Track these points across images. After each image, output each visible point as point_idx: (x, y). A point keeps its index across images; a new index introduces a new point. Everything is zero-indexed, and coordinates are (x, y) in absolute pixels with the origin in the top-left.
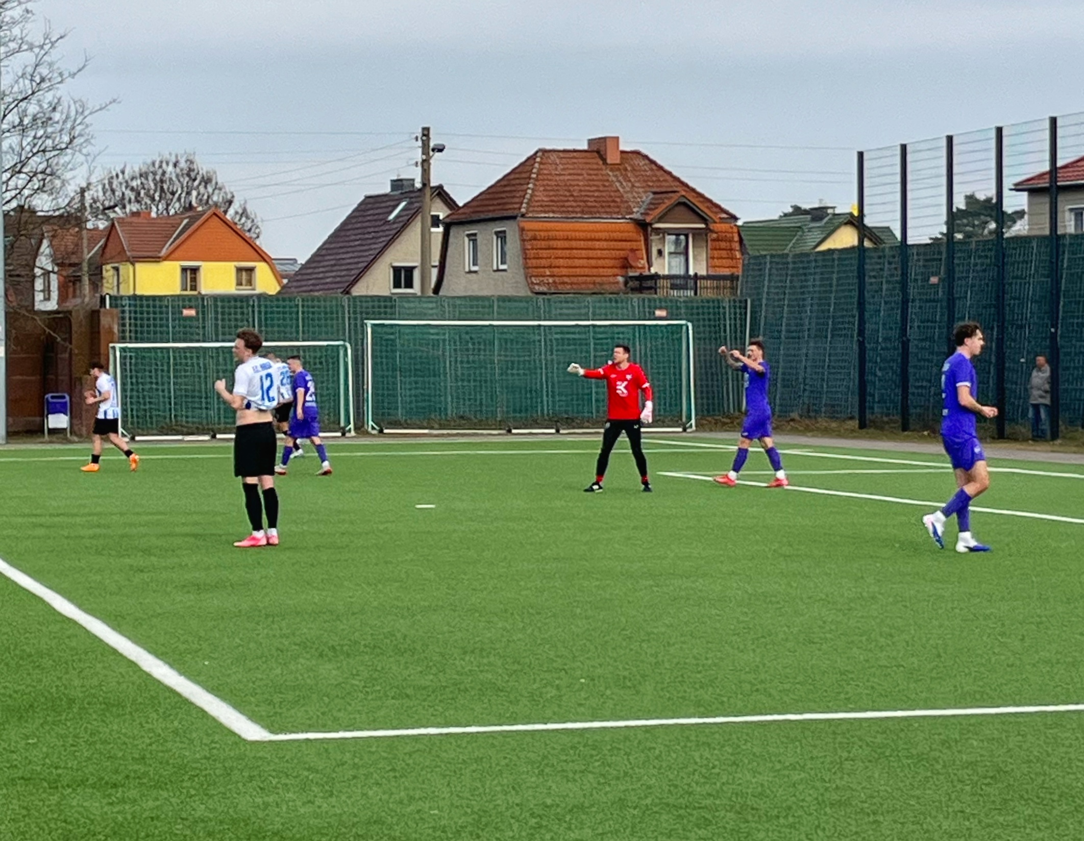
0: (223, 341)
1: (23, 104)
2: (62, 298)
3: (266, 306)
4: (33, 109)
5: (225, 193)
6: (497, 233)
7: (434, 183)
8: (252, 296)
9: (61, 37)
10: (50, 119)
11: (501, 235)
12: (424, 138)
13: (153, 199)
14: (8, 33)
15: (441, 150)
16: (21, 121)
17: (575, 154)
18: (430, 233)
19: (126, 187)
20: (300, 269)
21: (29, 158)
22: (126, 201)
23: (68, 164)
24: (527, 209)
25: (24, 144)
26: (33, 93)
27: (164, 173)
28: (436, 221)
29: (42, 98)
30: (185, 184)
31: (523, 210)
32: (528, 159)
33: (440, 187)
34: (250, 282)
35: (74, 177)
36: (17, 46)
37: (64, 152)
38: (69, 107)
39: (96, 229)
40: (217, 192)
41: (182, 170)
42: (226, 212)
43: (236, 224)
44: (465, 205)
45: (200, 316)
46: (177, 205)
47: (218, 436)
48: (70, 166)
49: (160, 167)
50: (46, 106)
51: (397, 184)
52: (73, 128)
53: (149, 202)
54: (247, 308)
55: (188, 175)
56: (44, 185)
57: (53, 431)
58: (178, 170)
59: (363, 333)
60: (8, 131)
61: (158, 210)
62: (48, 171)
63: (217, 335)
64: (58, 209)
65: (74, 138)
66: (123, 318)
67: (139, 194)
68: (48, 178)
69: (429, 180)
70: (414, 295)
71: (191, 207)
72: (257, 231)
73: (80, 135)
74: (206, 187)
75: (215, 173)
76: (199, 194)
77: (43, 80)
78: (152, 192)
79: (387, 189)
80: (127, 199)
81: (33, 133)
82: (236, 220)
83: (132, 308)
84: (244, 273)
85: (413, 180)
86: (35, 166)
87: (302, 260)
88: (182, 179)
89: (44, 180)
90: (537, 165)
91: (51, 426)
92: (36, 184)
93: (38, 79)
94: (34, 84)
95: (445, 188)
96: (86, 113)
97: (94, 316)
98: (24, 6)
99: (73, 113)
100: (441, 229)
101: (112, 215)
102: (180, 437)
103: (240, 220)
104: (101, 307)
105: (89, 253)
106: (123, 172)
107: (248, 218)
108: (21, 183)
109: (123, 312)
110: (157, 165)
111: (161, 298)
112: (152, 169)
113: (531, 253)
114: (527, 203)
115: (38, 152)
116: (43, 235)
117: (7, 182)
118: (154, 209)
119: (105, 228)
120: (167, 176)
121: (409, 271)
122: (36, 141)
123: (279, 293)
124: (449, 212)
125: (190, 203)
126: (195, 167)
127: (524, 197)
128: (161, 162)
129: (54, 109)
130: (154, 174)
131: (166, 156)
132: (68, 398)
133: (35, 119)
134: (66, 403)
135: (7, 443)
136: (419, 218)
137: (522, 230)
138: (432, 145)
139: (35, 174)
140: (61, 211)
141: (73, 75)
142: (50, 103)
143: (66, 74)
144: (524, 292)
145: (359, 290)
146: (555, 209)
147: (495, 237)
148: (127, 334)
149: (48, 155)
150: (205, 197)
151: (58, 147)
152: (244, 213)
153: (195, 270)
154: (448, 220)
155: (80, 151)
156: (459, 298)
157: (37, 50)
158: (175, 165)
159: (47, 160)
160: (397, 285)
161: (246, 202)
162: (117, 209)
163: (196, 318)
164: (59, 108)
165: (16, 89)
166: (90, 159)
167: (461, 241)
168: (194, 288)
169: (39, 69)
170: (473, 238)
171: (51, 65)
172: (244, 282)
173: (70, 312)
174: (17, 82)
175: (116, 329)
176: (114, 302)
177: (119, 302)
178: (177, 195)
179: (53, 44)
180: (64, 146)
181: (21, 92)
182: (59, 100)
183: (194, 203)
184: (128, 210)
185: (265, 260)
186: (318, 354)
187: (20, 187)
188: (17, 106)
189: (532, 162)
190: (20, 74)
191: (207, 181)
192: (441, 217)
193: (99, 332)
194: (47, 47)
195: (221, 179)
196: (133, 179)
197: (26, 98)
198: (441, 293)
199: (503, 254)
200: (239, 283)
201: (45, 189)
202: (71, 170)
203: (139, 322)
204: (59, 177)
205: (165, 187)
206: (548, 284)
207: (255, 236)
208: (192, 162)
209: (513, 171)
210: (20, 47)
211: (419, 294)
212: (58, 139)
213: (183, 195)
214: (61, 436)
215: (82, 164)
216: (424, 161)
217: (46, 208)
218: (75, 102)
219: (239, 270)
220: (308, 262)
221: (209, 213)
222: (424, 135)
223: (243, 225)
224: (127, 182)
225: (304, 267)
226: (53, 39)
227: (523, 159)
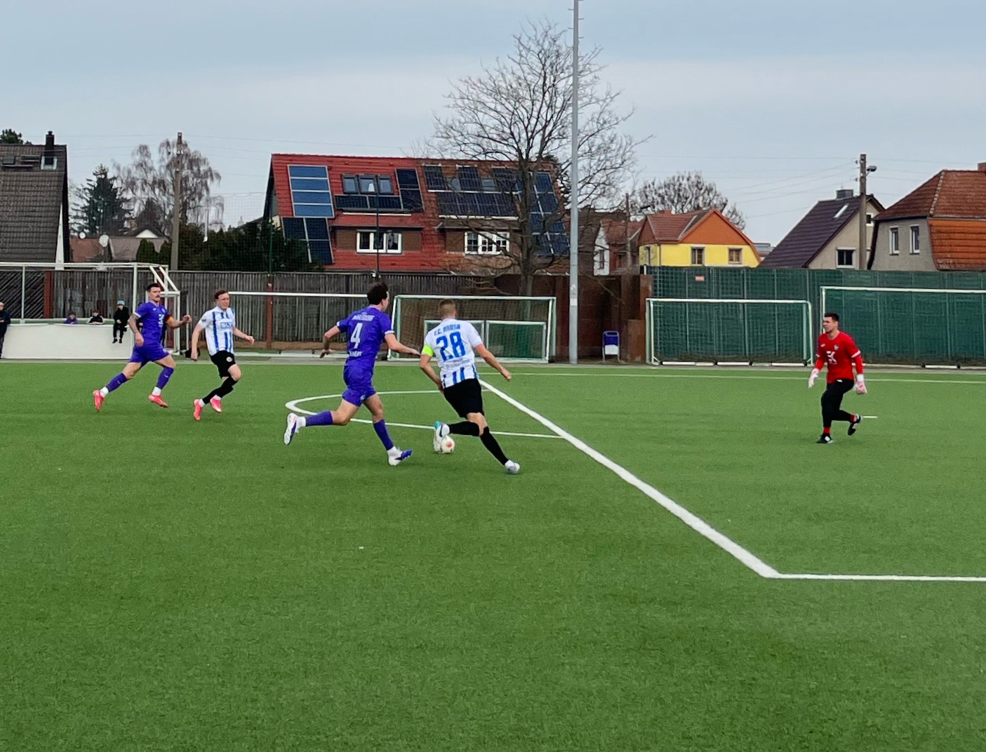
0: (723, 298)
1: (591, 138)
2: (612, 267)
3: (752, 275)
4: (598, 141)
5: (722, 198)
6: (912, 228)
7: (868, 193)
8: (742, 268)
9: (618, 94)
10: (609, 148)
11: (916, 230)
12: (862, 162)
13: (673, 202)
14: (583, 91)
15: (873, 170)
16: (590, 149)
17: (968, 174)
18: (866, 226)
19: (656, 194)
20: (774, 250)
21: (594, 174)
22: (655, 204)
23: (621, 177)
24: (934, 211)
25: (592, 164)
26: (598, 131)
27: (680, 184)
28: (869, 219)
29: (603, 134)
30: (694, 192)
31: (931, 212)
32: (935, 177)
33: (872, 196)
34: (738, 259)
35: (623, 187)
36: (588, 100)
37: (617, 170)
38: (622, 140)
39: (635, 221)
40: (716, 197)
41: (692, 183)
42: (722, 211)
43: (728, 219)
44: (889, 209)
45: (707, 280)
46: (689, 206)
47: (719, 363)
48: (621, 179)
49: (678, 180)
50: (606, 139)
51: (841, 193)
52: (624, 154)
53: (670, 204)
54: (739, 276)
55: (697, 186)
56: (604, 192)
57: (609, 357)
58: (690, 182)
59: (819, 295)
60: (582, 156)
61: (676, 209)
62: (607, 183)
63: (718, 294)
64: (613, 208)
65: (625, 161)
66: (655, 281)
67: (663, 198)
68: (607, 187)
69: (865, 190)
70: (853, 270)
71: (698, 208)
72: (743, 224)
73: (629, 159)
74: (708, 195)
75: (715, 185)
76: (704, 198)
77: (605, 122)
78: (672, 197)
79: (834, 197)
80: (656, 202)
81: (597, 157)
82: (729, 216)
83: (662, 275)
84: (734, 253)
85: (852, 191)
86: (599, 179)
87: (774, 244)
88: (692, 189)
89: (604, 188)
90: (941, 181)
91: (607, 353)
92: (599, 191)
93: (601, 122)
94: (599, 125)
95: (875, 196)
96: (633, 144)
97: (636, 280)
98: (593, 74)
99: (624, 144)
100: (872, 225)
101: (646, 213)
102: (693, 363)
103: (731, 216)
104: (641, 273)
105: (630, 237)
106: (653, 184)
107: (737, 215)
108: (589, 190)
109: (656, 277)
110: (676, 179)
111: (681, 268)
112: (672, 182)
113: (937, 243)
114: (934, 207)
115: (601, 170)
116: (600, 225)
117: (580, 190)
118: (674, 209)
119: (642, 220)
120: (683, 186)
121: (850, 253)
122: (599, 163)
123: (758, 267)
124: (878, 213)
125: (698, 206)
126: (701, 180)
127: (932, 203)
128: (679, 177)
129: (612, 141)
130: (674, 186)
131: (682, 173)
132: (618, 335)
133: (599, 148)
134: (617, 337)
135: (578, 363)
136: (858, 217)
137: (931, 226)
138: (867, 166)
139: (599, 184)
140: (615, 209)
141: (624, 119)
142: (609, 138)
143: (620, 119)
144: (932, 269)
145: (813, 266)
146: (953, 211)
147: (911, 231)
148: (658, 292)
149: (608, 172)
150: (708, 201)
151: (614, 167)
152: (734, 212)
153: (701, 250)
154: (878, 219)
155: (628, 169)
156: (887, 272)
157: (601, 103)
158: (688, 179)
159: (607, 175)
160: (841, 262)
161: (735, 205)
162: (649, 208)
163: (705, 283)
164: (615, 141)
165: (587, 128)
166: (635, 174)
167: (886, 233)
168: (700, 262)
169: (602, 115)
170: (895, 231)
171: (610, 113)
172: (734, 259)
173: (620, 276)
174: (588, 123)
175: (650, 288)
176: (649, 271)
177: (653, 270)
178: (689, 200)
179: (612, 98)
180: (618, 166)
181: (590, 130)
182: (615, 135)
183: (701, 205)
184: (656, 209)
185: (748, 244)
186: (788, 309)
187: (589, 193)
188: (587, 139)
189: (937, 179)
190: (590, 119)
191: (709, 190)
192: (872, 217)
193: (639, 290)
194: (608, 101)
195: (718, 189)
196: (660, 188)
197: (593, 135)
198: (873, 268)
199: (917, 242)
200: (731, 259)
201: (605, 194)
202: (622, 182)
203: (666, 284)
204: (614, 187)
205: (681, 194)
206: (949, 263)
207: (741, 227)
208: (699, 177)
209: (924, 185)
210: (590, 101)
211: (857, 268)
212: (614, 161)
213: (693, 200)
214: (614, 360)
215: (630, 178)
216: (862, 178)
217: (605, 207)
218: (626, 137)
219: (731, 251)
220: (779, 246)
221: (711, 211)
222: (862, 160)
223: (733, 220)
224: (655, 190)
225: (775, 249)
226: (612, 96)
227: (931, 177)
